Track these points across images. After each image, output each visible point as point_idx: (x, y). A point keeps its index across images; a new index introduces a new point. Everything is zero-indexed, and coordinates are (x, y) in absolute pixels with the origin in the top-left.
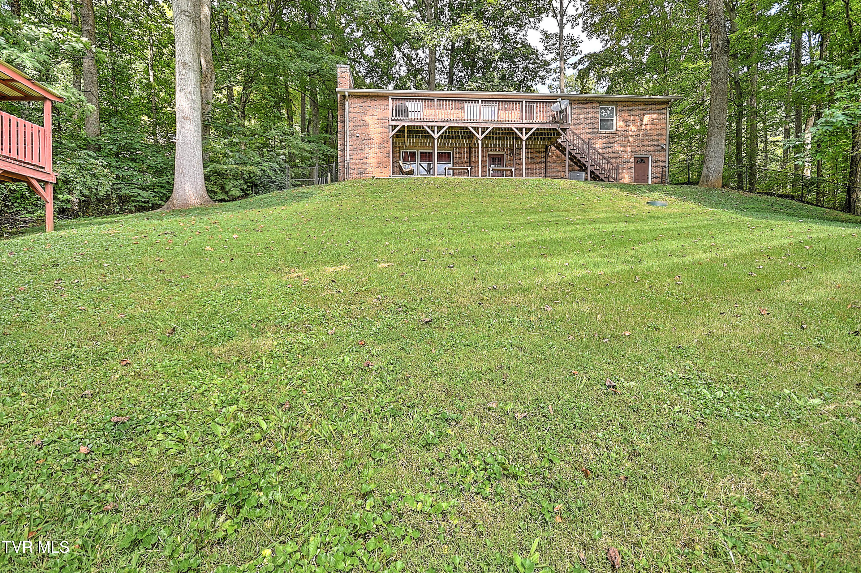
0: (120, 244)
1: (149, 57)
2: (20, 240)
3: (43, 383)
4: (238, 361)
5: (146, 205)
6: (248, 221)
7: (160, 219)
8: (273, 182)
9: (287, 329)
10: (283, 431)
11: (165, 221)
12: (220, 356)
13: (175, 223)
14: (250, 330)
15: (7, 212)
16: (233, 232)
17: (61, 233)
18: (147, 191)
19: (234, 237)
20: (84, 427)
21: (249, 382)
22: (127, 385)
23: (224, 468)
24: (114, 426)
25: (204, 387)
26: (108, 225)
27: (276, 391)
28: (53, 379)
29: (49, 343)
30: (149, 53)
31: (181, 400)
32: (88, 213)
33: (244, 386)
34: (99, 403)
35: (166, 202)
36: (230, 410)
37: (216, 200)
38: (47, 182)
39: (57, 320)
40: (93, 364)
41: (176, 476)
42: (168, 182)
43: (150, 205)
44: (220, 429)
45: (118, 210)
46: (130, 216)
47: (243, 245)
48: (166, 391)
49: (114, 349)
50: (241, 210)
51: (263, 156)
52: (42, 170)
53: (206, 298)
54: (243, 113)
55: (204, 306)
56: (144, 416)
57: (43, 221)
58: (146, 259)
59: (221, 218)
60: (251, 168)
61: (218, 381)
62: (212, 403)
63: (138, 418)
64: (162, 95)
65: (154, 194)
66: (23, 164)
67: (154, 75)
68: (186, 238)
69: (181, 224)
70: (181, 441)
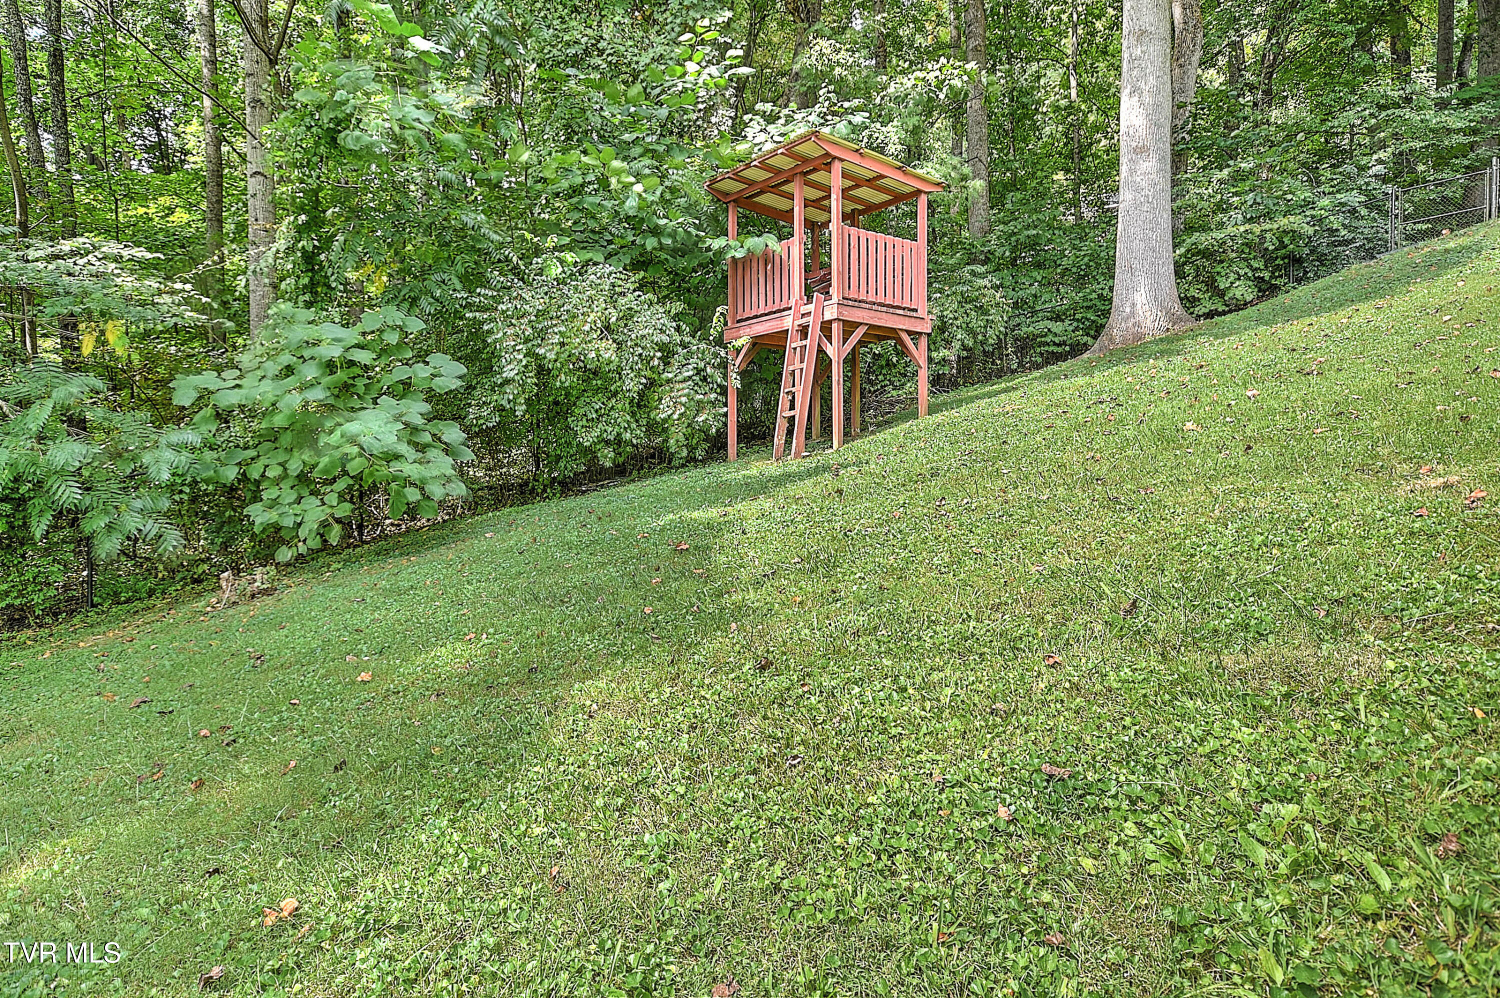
0: (1025, 431)
1: (1070, 52)
2: (885, 435)
3: (936, 676)
4: (1287, 696)
5: (1060, 350)
6: (1281, 352)
7: (1089, 371)
8: (1346, 243)
9: (1424, 631)
10: (1450, 916)
11: (1098, 376)
12: (1242, 675)
13: (1116, 379)
14: (1312, 621)
15: (870, 391)
16: (1245, 384)
17: (938, 418)
18: (1063, 321)
19: (1249, 394)
20: (1000, 769)
21: (1324, 754)
22: (1059, 706)
23: (1284, 951)
24: (1048, 781)
25: (1212, 744)
26: (1003, 396)
27: (1408, 794)
28: (948, 672)
29: (938, 610)
30: (1069, 44)
31: (1164, 760)
32: (971, 377)
33: (1311, 760)
34: (1018, 731)
35: (1095, 338)
36: (1283, 812)
37: (1199, 316)
38: (921, 333)
39: (943, 570)
40: (1001, 654)
41: (1176, 928)
42: (1100, 296)
43: (1067, 348)
44: (1261, 854)
45: (1015, 366)
46: (1036, 374)
47: (1272, 412)
48: (1132, 733)
49: (1033, 631)
50: (1262, 328)
51: (1319, 184)
52: (915, 314)
53: (1194, 539)
54: (1268, 92)
55: (1192, 556)
56: (1097, 776)
57: (915, 400)
58: (1069, 457)
59: (1212, 354)
60: (1285, 221)
61: (1245, 735)
62: (1233, 783)
63: (1085, 778)
64: (1092, 118)
65: (1075, 324)
66: (891, 310)
67: (1078, 85)
68: (1142, 408)
69: (1129, 379)
70: (1174, 852)
